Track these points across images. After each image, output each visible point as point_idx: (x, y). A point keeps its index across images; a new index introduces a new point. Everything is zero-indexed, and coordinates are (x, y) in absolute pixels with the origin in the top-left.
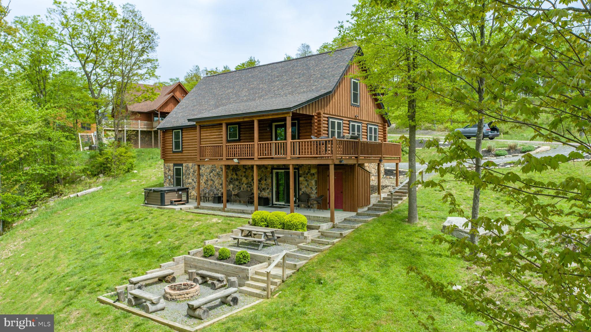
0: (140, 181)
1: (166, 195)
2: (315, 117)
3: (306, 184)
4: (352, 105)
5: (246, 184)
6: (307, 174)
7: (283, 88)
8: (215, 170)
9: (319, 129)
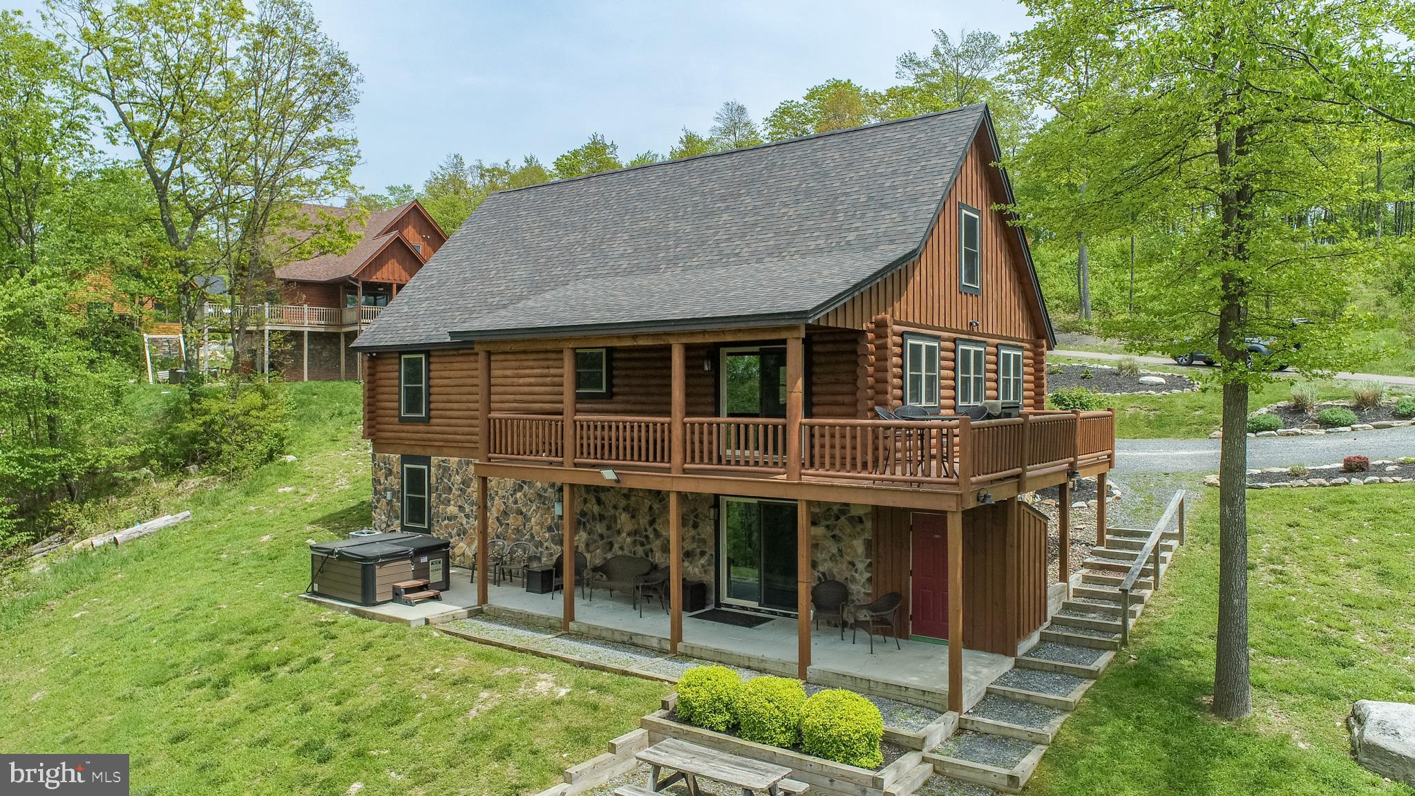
0: (302, 491)
1: (379, 572)
2: (870, 336)
3: (835, 551)
4: (963, 291)
5: (629, 534)
6: (837, 518)
7: (744, 235)
8: (531, 484)
9: (880, 375)
